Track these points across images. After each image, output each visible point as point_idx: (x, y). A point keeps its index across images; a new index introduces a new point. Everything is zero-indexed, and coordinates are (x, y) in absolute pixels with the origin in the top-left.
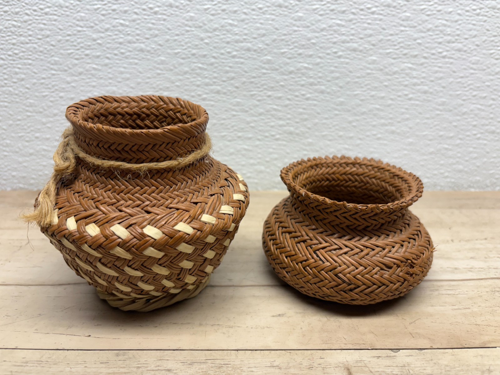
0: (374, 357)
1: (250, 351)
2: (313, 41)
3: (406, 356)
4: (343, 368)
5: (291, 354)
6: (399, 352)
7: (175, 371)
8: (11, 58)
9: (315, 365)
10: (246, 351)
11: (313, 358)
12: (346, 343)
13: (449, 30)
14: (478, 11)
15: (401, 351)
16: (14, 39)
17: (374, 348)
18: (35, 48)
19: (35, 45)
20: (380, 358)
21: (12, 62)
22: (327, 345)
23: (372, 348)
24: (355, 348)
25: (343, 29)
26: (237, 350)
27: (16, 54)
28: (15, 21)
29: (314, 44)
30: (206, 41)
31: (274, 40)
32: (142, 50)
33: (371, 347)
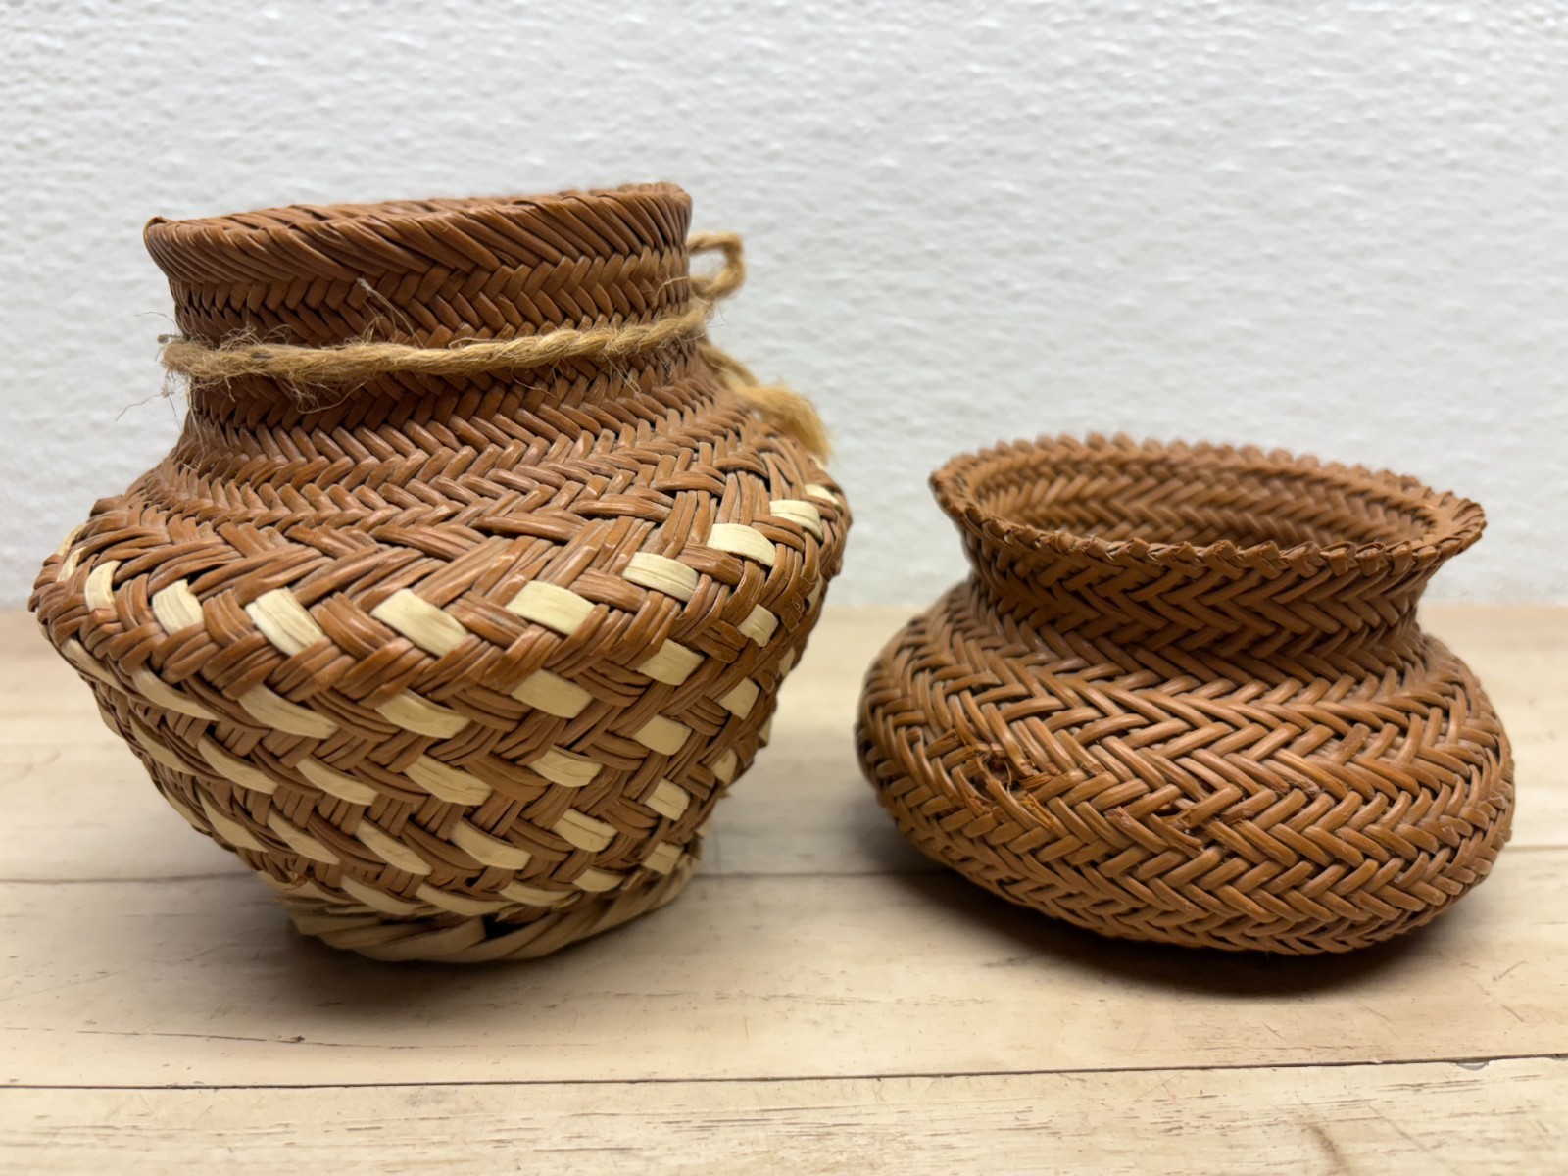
0: (1402, 1087)
1: (930, 1080)
2: (1034, 109)
3: (1517, 1079)
4: (1299, 1128)
5: (1088, 1085)
6: (1486, 1068)
7: (647, 1154)
8: (22, 155)
9: (1186, 1118)
10: (913, 1079)
11: (1174, 1097)
12: (1283, 1044)
13: (1462, 80)
14: (1551, 22)
15: (1491, 1063)
16: (39, 91)
17: (1393, 1059)
18: (106, 123)
19: (108, 115)
20: (1425, 1091)
21: (26, 169)
22: (1212, 1054)
23: (1386, 1059)
24: (1323, 1061)
25: (1128, 73)
26: (879, 1077)
27: (42, 142)
28: (47, 33)
29: (1035, 118)
30: (683, 105)
31: (906, 106)
32: (466, 133)
33: (1378, 1056)
